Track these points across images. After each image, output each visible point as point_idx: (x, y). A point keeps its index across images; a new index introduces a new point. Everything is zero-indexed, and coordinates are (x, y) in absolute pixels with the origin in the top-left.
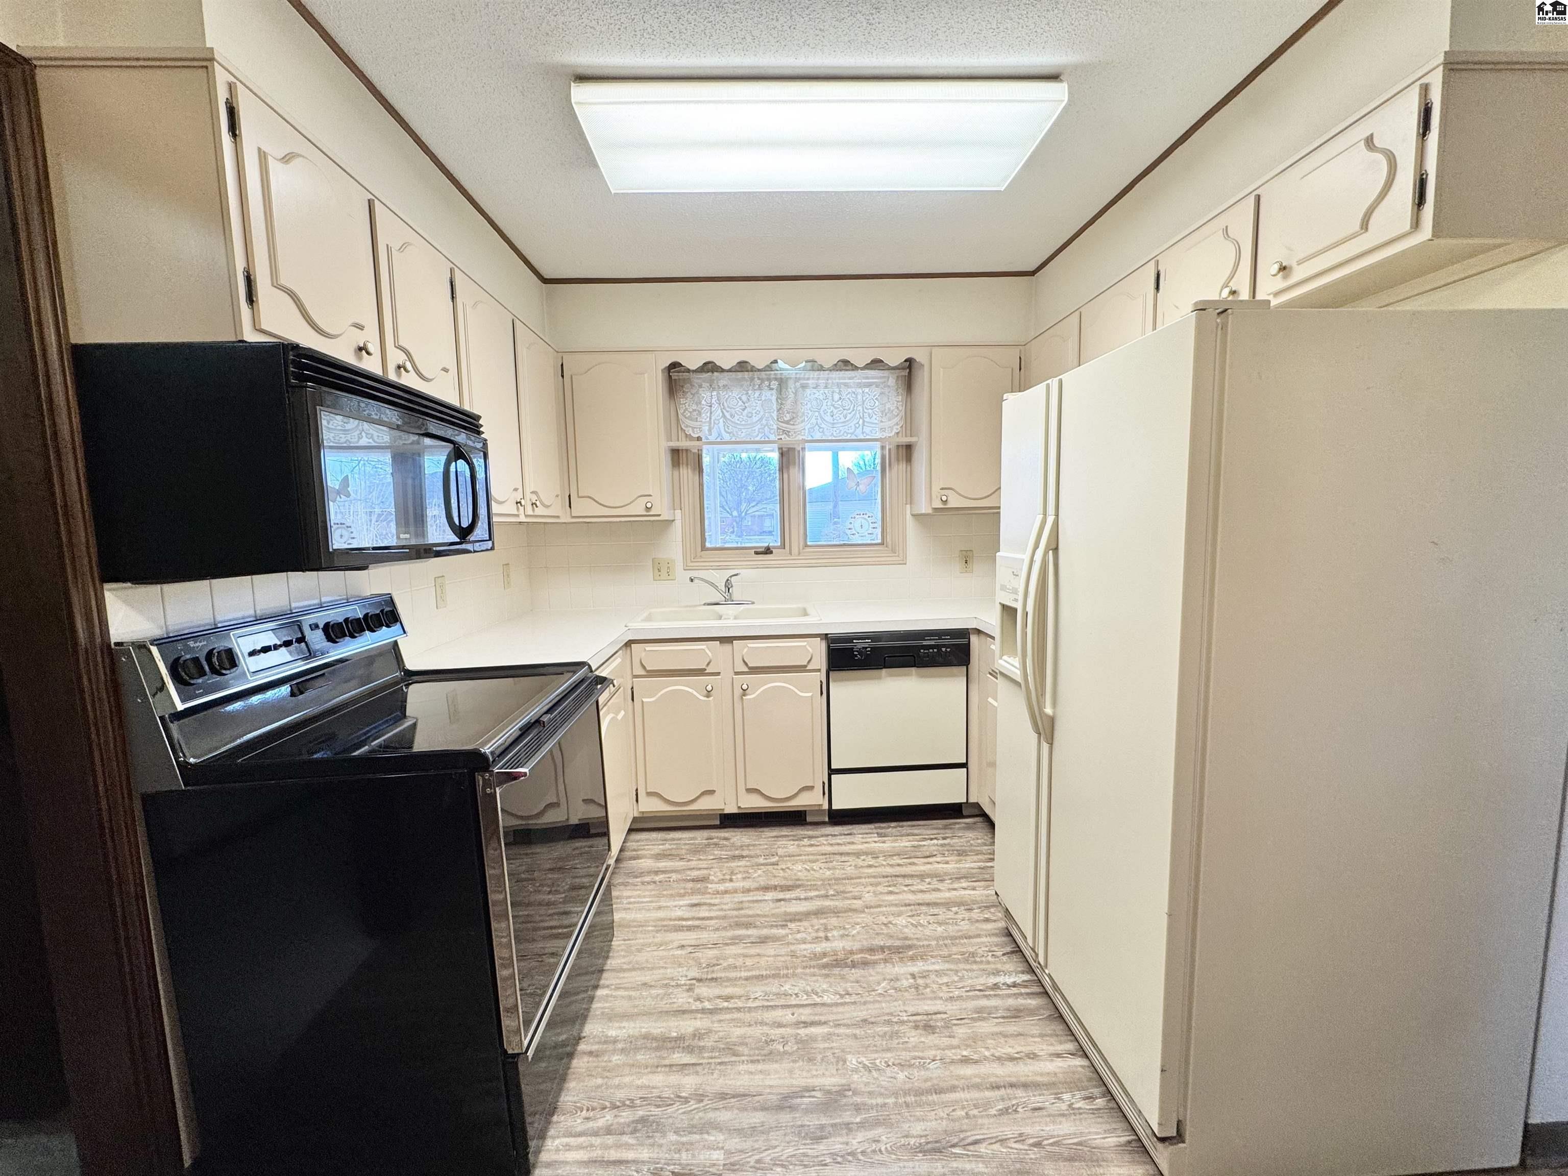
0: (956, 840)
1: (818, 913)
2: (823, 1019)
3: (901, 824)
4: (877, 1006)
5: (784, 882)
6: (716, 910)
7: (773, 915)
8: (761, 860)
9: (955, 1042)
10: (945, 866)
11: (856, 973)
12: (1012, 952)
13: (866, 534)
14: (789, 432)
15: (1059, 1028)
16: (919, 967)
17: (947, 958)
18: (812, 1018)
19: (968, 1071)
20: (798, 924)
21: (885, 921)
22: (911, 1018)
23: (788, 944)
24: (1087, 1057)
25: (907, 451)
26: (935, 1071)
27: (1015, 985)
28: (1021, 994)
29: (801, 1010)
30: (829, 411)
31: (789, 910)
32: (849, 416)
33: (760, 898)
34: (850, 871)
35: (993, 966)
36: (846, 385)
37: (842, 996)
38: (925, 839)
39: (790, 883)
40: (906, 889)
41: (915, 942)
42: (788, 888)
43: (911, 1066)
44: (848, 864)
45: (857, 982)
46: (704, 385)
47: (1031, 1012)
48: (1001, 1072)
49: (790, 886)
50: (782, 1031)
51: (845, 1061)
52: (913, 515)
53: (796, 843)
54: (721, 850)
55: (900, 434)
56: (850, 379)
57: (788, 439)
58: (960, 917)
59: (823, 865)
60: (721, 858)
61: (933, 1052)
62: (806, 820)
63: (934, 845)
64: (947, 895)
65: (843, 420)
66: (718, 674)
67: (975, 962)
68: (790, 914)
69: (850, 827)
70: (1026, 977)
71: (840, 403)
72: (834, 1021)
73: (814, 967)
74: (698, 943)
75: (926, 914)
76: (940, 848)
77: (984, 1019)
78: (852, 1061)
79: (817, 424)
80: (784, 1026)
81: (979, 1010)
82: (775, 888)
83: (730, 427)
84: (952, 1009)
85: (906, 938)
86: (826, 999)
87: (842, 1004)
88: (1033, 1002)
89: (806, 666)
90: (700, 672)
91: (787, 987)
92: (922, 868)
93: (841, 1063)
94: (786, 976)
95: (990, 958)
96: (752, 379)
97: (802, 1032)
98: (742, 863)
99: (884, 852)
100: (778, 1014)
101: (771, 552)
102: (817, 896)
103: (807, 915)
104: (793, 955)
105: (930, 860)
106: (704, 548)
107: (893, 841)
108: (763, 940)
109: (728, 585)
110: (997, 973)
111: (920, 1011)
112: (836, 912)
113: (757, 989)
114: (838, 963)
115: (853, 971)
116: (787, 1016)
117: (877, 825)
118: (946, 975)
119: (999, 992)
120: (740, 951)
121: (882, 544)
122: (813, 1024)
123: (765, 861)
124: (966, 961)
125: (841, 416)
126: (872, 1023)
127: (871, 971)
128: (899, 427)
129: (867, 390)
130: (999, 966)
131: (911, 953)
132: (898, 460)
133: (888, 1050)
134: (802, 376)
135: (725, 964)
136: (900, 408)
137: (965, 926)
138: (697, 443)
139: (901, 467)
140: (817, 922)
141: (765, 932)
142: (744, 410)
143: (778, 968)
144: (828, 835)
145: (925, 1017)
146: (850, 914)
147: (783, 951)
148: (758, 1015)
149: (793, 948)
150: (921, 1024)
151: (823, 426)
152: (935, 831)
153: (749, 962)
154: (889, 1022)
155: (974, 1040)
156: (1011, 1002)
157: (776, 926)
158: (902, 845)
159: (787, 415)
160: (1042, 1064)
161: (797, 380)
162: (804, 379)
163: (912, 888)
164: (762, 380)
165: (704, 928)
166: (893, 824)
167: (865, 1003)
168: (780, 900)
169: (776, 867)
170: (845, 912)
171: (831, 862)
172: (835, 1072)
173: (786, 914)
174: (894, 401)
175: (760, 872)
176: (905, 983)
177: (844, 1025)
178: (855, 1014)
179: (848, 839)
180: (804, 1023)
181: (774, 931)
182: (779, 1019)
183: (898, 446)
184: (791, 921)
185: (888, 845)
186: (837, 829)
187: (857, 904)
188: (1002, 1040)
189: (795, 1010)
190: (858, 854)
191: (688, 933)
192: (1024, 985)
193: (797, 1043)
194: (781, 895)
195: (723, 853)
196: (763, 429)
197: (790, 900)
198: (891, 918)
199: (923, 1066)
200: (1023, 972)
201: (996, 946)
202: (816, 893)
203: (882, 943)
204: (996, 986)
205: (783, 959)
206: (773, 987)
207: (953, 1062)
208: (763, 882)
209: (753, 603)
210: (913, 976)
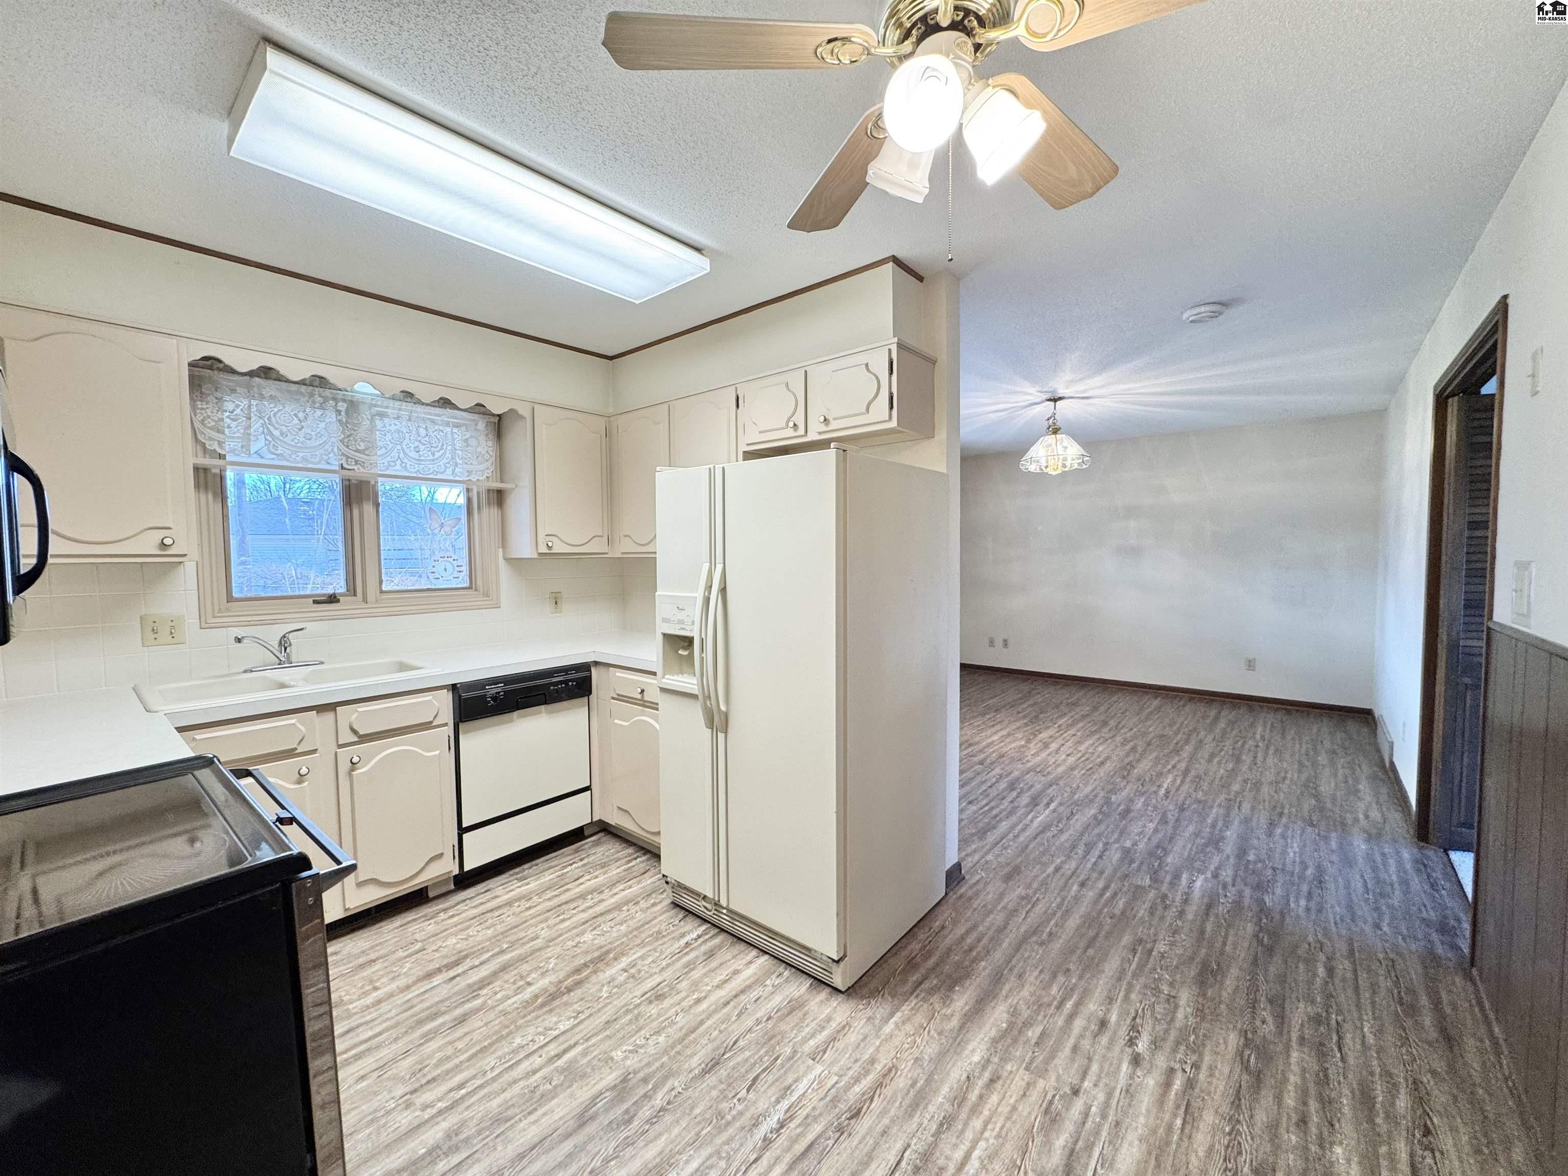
0: (591, 858)
1: (504, 968)
2: (572, 1042)
3: (534, 862)
4: (610, 1006)
5: (445, 962)
6: (380, 1024)
7: (455, 994)
8: (401, 954)
9: (684, 994)
10: (596, 880)
11: (578, 993)
12: (685, 917)
13: (451, 577)
14: (364, 463)
15: (742, 946)
16: (624, 962)
17: (642, 944)
18: (562, 1048)
19: (704, 1006)
20: (491, 986)
21: (574, 944)
22: (643, 999)
23: (493, 1007)
24: (767, 953)
25: (499, 497)
26: (681, 1020)
27: (699, 937)
28: (707, 940)
29: (547, 1049)
30: (413, 446)
31: (470, 981)
32: (437, 455)
33: (428, 987)
34: (511, 920)
35: (678, 933)
36: (433, 422)
37: (575, 1018)
38: (565, 867)
39: (453, 959)
40: (574, 912)
41: (610, 946)
42: (456, 963)
43: (664, 1028)
44: (506, 915)
45: (582, 999)
46: (239, 389)
47: (720, 947)
48: (722, 994)
49: (456, 961)
50: (539, 1075)
51: (612, 1059)
52: (506, 559)
53: (432, 921)
54: (337, 967)
55: (491, 479)
56: (437, 415)
57: (362, 470)
58: (633, 911)
59: (479, 928)
60: (343, 975)
61: (674, 1010)
62: (428, 896)
63: (576, 868)
64: (613, 900)
65: (431, 457)
66: (314, 751)
67: (664, 936)
68: (475, 983)
69: (483, 884)
70: (704, 927)
71: (427, 439)
72: (582, 1038)
73: (533, 1011)
74: (381, 1063)
75: (604, 922)
76: (584, 868)
77: (693, 969)
78: (618, 1054)
79: (399, 457)
80: (540, 1069)
81: (687, 965)
82: (439, 970)
83: (280, 448)
84: (667, 974)
85: (601, 947)
86: (562, 1027)
87: (579, 1023)
88: (717, 940)
89: (431, 722)
90: (290, 754)
91: (518, 1041)
92: (578, 890)
93: (610, 1062)
94: (511, 1032)
95: (672, 929)
96: (311, 395)
97: (560, 1063)
98: (378, 966)
99: (534, 891)
100: (525, 1066)
101: (338, 601)
102: (493, 956)
103: (495, 975)
104: (505, 1013)
105: (581, 881)
106: (230, 598)
107: (536, 880)
108: (461, 1020)
109: (284, 643)
110: (683, 935)
111: (646, 990)
112: (522, 959)
113: (488, 1059)
114: (553, 997)
115: (572, 994)
116: (537, 1061)
117: (511, 872)
118: (649, 956)
119: (692, 947)
120: (442, 1042)
121: (470, 588)
122: (565, 1051)
123: (406, 953)
124: (657, 939)
125: (429, 453)
126: (615, 1020)
127: (587, 985)
128: (490, 471)
129: (455, 430)
130: (682, 930)
131: (611, 956)
132: (489, 504)
133: (640, 1029)
134: (379, 403)
135: (434, 1061)
136: (491, 453)
137: (639, 916)
138: (221, 462)
139: (492, 511)
140: (510, 976)
141: (458, 1012)
142: (300, 429)
143: (496, 1033)
144: (465, 901)
145: (652, 992)
146: (538, 954)
147: (491, 1015)
148: (507, 1077)
149: (500, 1008)
150: (652, 998)
151: (406, 461)
152: (569, 858)
153: (460, 1045)
154: (628, 1011)
155: (695, 985)
156: (704, 948)
157: (468, 1000)
158: (547, 879)
159: (362, 444)
160: (744, 973)
161: (372, 406)
162: (381, 406)
163: (580, 909)
164: (326, 399)
165: (378, 1047)
166: (526, 866)
167: (599, 1010)
168: (454, 978)
169: (424, 952)
170: (531, 954)
171: (486, 921)
172: (609, 1071)
173: (470, 986)
174: (485, 446)
175: (408, 965)
176: (622, 978)
177: (593, 1036)
178: (597, 1022)
179: (489, 895)
180: (556, 1056)
181: (468, 1006)
182: (529, 1069)
183: (489, 490)
184: (480, 989)
185: (533, 885)
186: (471, 892)
187: (538, 943)
188: (713, 974)
189: (540, 1052)
190: (509, 904)
191: (360, 1062)
192: (705, 933)
193: (561, 1073)
194: (452, 973)
195: (341, 969)
196: (327, 455)
197: (464, 972)
198: (578, 939)
199: (673, 1023)
200: (699, 926)
201: (671, 918)
202: (490, 954)
203: (582, 961)
204: (688, 944)
205: (497, 1022)
206: (504, 1048)
207: (690, 1007)
208: (419, 972)
209: (322, 663)
210: (625, 970)
